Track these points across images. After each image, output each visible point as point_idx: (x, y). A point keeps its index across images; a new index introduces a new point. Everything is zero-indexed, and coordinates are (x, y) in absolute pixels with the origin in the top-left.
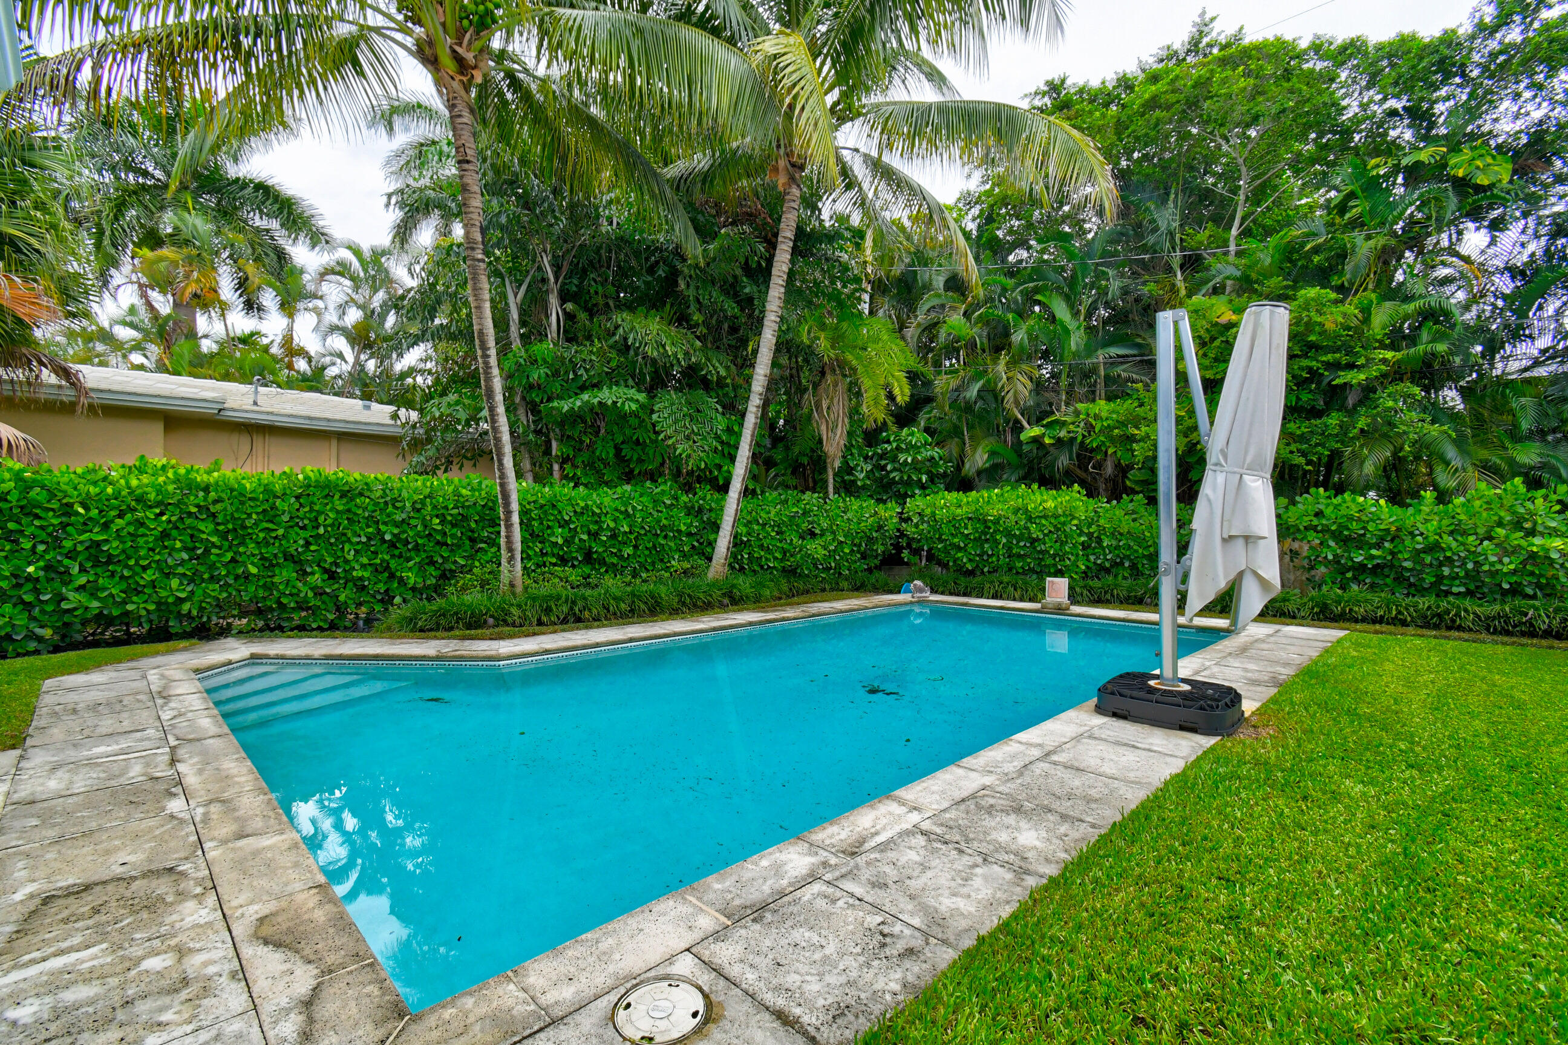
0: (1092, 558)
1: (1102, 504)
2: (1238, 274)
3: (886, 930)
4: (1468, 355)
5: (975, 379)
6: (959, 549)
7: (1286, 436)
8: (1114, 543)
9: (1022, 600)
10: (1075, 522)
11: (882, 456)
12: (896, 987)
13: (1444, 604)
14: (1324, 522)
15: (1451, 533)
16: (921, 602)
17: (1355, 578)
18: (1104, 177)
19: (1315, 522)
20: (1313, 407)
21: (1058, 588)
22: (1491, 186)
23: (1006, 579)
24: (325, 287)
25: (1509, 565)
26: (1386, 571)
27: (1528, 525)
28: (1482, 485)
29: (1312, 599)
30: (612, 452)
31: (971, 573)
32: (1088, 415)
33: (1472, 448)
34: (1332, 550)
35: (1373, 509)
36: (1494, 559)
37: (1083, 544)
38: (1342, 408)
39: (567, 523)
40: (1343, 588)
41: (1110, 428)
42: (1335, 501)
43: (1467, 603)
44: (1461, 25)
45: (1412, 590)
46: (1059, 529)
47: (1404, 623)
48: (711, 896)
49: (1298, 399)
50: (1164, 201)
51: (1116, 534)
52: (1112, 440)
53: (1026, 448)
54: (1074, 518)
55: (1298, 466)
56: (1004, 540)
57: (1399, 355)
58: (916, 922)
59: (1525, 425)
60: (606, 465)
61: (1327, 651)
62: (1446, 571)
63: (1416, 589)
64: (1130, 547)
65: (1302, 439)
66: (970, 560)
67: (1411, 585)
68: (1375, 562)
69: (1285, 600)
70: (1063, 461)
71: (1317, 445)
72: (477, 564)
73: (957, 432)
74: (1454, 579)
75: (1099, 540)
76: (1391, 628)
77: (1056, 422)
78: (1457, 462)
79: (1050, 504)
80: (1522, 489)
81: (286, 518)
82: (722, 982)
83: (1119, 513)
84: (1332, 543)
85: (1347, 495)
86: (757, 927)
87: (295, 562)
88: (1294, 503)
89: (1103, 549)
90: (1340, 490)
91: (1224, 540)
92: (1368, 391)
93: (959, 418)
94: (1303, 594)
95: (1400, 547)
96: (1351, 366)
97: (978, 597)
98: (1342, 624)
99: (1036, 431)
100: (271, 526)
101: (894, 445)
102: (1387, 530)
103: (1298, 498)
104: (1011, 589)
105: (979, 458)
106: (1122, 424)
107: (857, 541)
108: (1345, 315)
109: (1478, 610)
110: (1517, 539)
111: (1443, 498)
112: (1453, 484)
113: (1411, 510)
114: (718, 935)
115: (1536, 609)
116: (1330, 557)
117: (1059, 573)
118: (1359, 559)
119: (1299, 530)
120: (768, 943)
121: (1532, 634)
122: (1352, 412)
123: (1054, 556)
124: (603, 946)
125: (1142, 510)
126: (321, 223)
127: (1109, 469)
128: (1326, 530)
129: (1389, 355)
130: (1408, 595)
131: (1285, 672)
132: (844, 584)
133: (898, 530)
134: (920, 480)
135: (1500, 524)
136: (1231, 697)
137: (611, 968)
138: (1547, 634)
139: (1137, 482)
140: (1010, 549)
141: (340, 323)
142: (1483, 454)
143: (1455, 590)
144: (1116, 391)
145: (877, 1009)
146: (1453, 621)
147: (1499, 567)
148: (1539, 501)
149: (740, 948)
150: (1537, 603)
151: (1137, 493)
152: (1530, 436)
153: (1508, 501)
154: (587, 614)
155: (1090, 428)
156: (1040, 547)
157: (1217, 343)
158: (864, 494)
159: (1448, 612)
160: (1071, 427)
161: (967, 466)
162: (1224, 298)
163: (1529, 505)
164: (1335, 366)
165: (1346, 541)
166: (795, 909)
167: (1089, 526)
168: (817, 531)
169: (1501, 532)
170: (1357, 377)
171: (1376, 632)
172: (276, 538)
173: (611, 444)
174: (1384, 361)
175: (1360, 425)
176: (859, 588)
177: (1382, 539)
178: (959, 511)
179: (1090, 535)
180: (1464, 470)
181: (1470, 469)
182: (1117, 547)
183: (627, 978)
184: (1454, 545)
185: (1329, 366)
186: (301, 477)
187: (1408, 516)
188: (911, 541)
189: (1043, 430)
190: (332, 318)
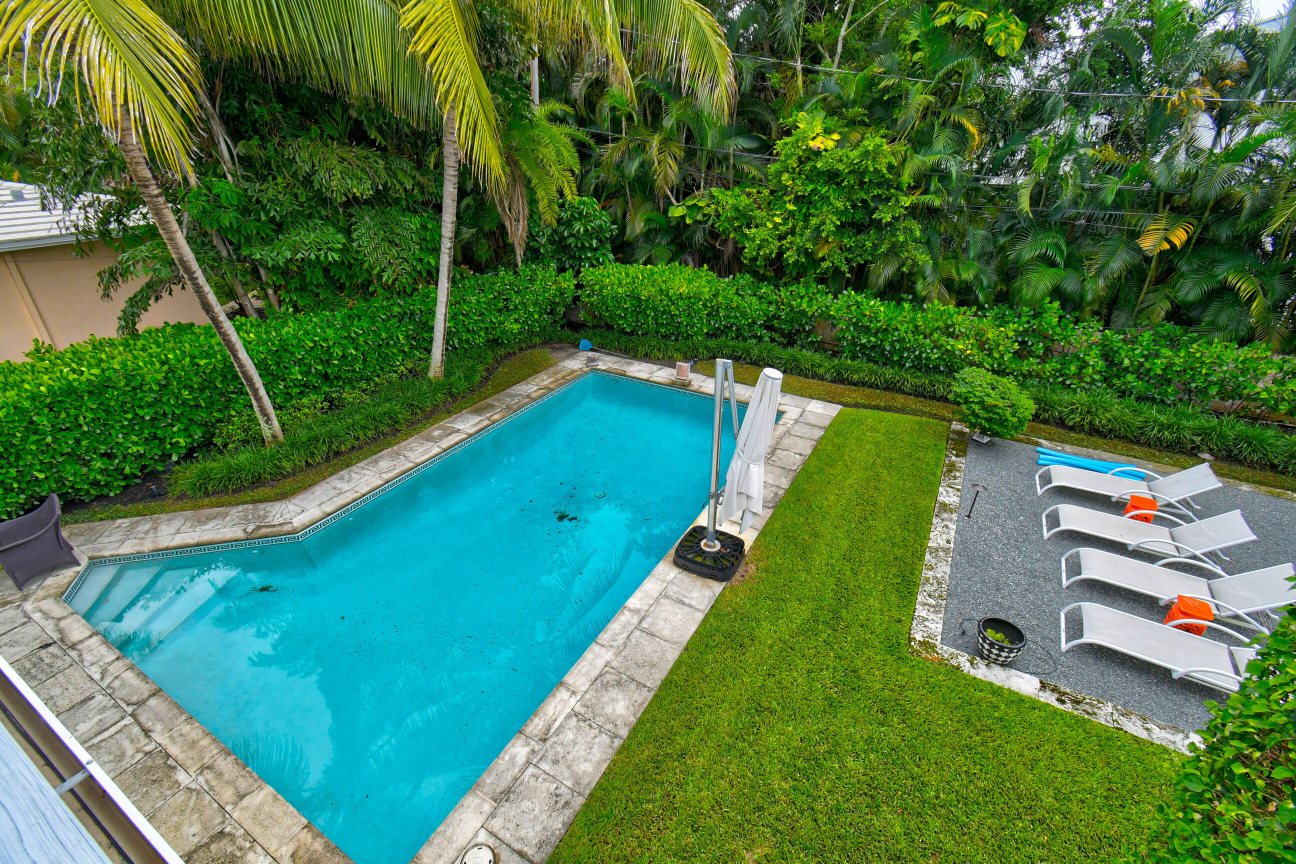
0: (713, 322)
1: (723, 281)
3: (558, 792)
5: (634, 153)
6: (621, 317)
8: (727, 313)
10: (701, 302)
12: (560, 826)
14: (850, 315)
15: (913, 332)
21: (684, 370)
25: (936, 356)
26: (877, 349)
29: (834, 367)
31: (630, 333)
33: (941, 266)
34: (851, 333)
36: (929, 351)
37: (706, 314)
39: (301, 361)
40: (853, 356)
46: (690, 308)
47: (877, 388)
48: (486, 789)
53: (672, 224)
56: (652, 314)
58: (569, 784)
60: (318, 285)
62: (905, 354)
64: (736, 318)
66: (629, 325)
67: (887, 358)
68: (872, 344)
72: (233, 413)
74: (908, 358)
75: (717, 312)
78: (930, 278)
79: (685, 289)
82: (498, 842)
83: (733, 290)
84: (852, 329)
86: (507, 804)
89: (720, 317)
95: (886, 338)
102: (881, 326)
103: (839, 296)
105: (638, 225)
107: (544, 306)
109: (913, 380)
114: (493, 815)
116: (850, 337)
118: (864, 341)
120: (513, 814)
123: (686, 326)
124: (448, 833)
125: (747, 288)
129: (908, 202)
130: (884, 364)
132: (537, 340)
137: (454, 846)
143: (907, 365)
145: (553, 839)
146: (900, 387)
147: (930, 355)
149: (502, 820)
150: (941, 379)
151: (747, 266)
154: (343, 448)
155: (718, 215)
156: (677, 319)
157: (808, 166)
158: (547, 257)
159: (899, 382)
160: (706, 210)
161: (628, 231)
166: (522, 788)
167: (711, 302)
169: (936, 335)
170: (885, 217)
171: (856, 403)
177: (878, 331)
178: (620, 290)
179: (711, 308)
180: (932, 284)
181: (936, 284)
182: (729, 317)
183: (461, 850)
184: (912, 340)
189: (686, 211)
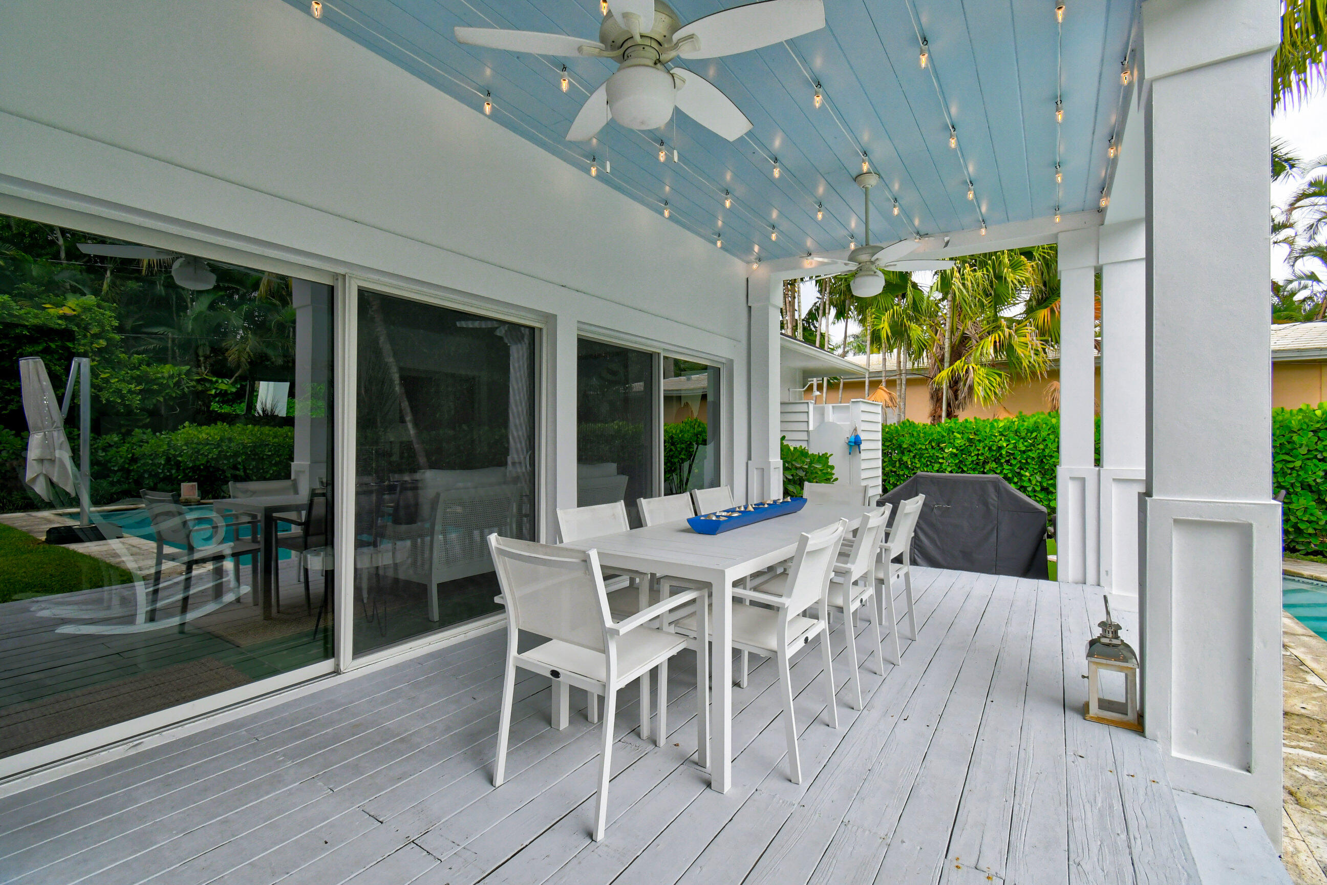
24: (1296, 214)
81: (1304, 451)
87: (1312, 492)
100: (1288, 458)
126: (1284, 151)
141: (1312, 244)
172: (1292, 469)
186: (1318, 413)
190: (1302, 242)
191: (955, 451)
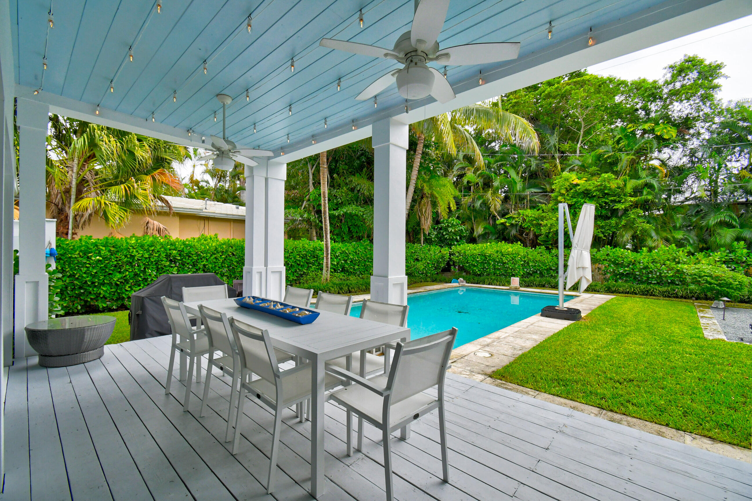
0: (525, 270)
1: (530, 250)
2: (580, 164)
4: (660, 199)
5: (478, 199)
6: (475, 266)
7: (596, 226)
8: (534, 264)
9: (499, 285)
10: (520, 256)
11: (441, 229)
13: (649, 287)
14: (610, 258)
15: (652, 262)
16: (463, 286)
17: (620, 278)
18: (535, 138)
19: (606, 258)
20: (606, 216)
21: (515, 281)
22: (669, 139)
23: (493, 278)
25: (671, 274)
26: (631, 276)
27: (677, 260)
28: (663, 246)
29: (605, 285)
30: (347, 229)
31: (479, 275)
32: (523, 215)
33: (660, 232)
34: (612, 268)
35: (627, 254)
36: (665, 272)
37: (522, 265)
38: (617, 217)
39: (337, 257)
40: (616, 281)
41: (532, 221)
42: (614, 250)
43: (657, 287)
44: (660, 79)
45: (639, 282)
46: (513, 259)
47: (636, 294)
49: (601, 213)
50: (552, 133)
51: (534, 261)
52: (533, 225)
53: (499, 227)
54: (519, 255)
55: (601, 237)
56: (492, 263)
57: (636, 199)
59: (678, 225)
60: (346, 234)
61: (607, 301)
62: (650, 276)
63: (641, 282)
64: (539, 266)
65: (602, 227)
66: (479, 270)
67: (639, 280)
68: (627, 272)
69: (595, 286)
70: (513, 232)
71: (607, 230)
73: (469, 219)
74: (653, 278)
75: (528, 263)
76: (631, 295)
77: (511, 217)
78: (655, 237)
79: (510, 250)
80: (675, 248)
82: (490, 352)
83: (536, 253)
84: (612, 265)
85: (618, 249)
88: (599, 251)
89: (530, 266)
90: (615, 247)
91: (577, 268)
92: (626, 210)
93: (471, 213)
94: (602, 284)
95: (635, 267)
96: (619, 202)
97: (483, 284)
98: (615, 294)
99: (503, 220)
101: (446, 224)
102: (631, 261)
103: (600, 249)
104: (495, 281)
105: (479, 230)
106: (536, 219)
107: (434, 263)
108: (617, 183)
109: (659, 289)
110: (673, 265)
111: (650, 250)
112: (653, 245)
113: (639, 254)
115: (678, 289)
116: (612, 270)
117: (514, 275)
118: (621, 271)
119: (601, 261)
121: (677, 297)
122: (620, 218)
123: (511, 269)
125: (544, 252)
127: (531, 236)
128: (610, 261)
129: (632, 199)
130: (637, 284)
131: (594, 307)
133: (449, 258)
134: (457, 238)
135: (668, 260)
136: (578, 312)
138: (682, 297)
139: (542, 241)
140: (495, 266)
142: (664, 234)
143: (653, 282)
144: (534, 206)
146: (652, 293)
147: (667, 274)
148: (681, 252)
150: (679, 287)
151: (541, 245)
152: (680, 229)
153: (671, 251)
155: (524, 220)
156: (506, 266)
157: (572, 191)
158: (434, 244)
159: (650, 290)
160: (517, 219)
161: (475, 233)
162: (575, 173)
163: (677, 253)
164: (614, 201)
165: (617, 264)
167: (524, 258)
168: (420, 259)
169: (668, 262)
170: (621, 206)
171: (625, 296)
173: (347, 226)
174: (631, 201)
175: (622, 223)
176: (435, 281)
177: (629, 264)
178: (475, 252)
179: (525, 261)
180: (658, 240)
181: (660, 240)
182: (535, 266)
183: (472, 352)
184: (653, 266)
185: (612, 201)
187: (638, 256)
188: (454, 262)
189: (506, 220)
191: (101, 258)
